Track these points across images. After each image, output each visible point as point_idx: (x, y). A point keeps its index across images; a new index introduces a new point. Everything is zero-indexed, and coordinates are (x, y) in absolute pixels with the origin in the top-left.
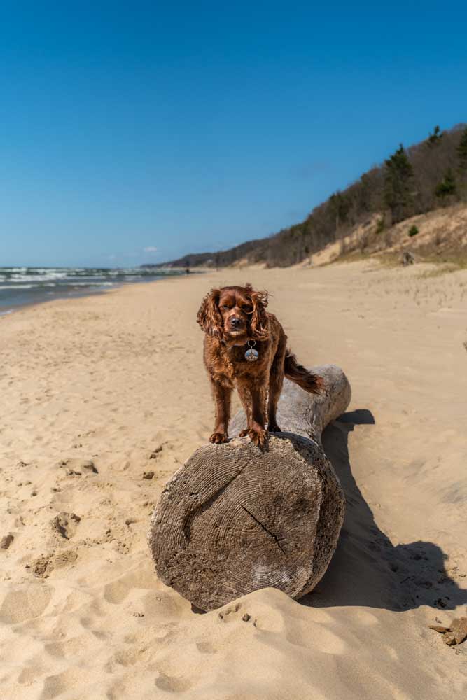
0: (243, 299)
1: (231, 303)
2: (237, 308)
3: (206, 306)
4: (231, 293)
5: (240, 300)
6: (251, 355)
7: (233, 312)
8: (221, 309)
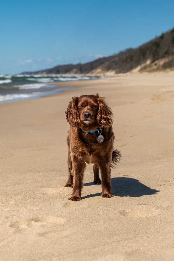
0: (92, 102)
1: (85, 104)
2: (89, 107)
3: (70, 107)
4: (85, 98)
5: (90, 102)
6: (100, 139)
7: (86, 109)
8: (79, 108)
